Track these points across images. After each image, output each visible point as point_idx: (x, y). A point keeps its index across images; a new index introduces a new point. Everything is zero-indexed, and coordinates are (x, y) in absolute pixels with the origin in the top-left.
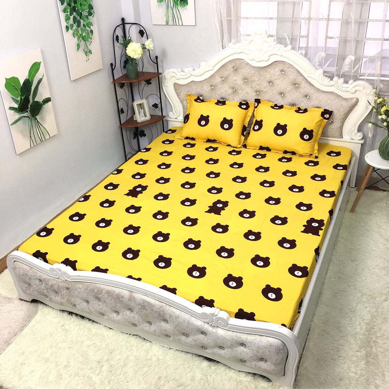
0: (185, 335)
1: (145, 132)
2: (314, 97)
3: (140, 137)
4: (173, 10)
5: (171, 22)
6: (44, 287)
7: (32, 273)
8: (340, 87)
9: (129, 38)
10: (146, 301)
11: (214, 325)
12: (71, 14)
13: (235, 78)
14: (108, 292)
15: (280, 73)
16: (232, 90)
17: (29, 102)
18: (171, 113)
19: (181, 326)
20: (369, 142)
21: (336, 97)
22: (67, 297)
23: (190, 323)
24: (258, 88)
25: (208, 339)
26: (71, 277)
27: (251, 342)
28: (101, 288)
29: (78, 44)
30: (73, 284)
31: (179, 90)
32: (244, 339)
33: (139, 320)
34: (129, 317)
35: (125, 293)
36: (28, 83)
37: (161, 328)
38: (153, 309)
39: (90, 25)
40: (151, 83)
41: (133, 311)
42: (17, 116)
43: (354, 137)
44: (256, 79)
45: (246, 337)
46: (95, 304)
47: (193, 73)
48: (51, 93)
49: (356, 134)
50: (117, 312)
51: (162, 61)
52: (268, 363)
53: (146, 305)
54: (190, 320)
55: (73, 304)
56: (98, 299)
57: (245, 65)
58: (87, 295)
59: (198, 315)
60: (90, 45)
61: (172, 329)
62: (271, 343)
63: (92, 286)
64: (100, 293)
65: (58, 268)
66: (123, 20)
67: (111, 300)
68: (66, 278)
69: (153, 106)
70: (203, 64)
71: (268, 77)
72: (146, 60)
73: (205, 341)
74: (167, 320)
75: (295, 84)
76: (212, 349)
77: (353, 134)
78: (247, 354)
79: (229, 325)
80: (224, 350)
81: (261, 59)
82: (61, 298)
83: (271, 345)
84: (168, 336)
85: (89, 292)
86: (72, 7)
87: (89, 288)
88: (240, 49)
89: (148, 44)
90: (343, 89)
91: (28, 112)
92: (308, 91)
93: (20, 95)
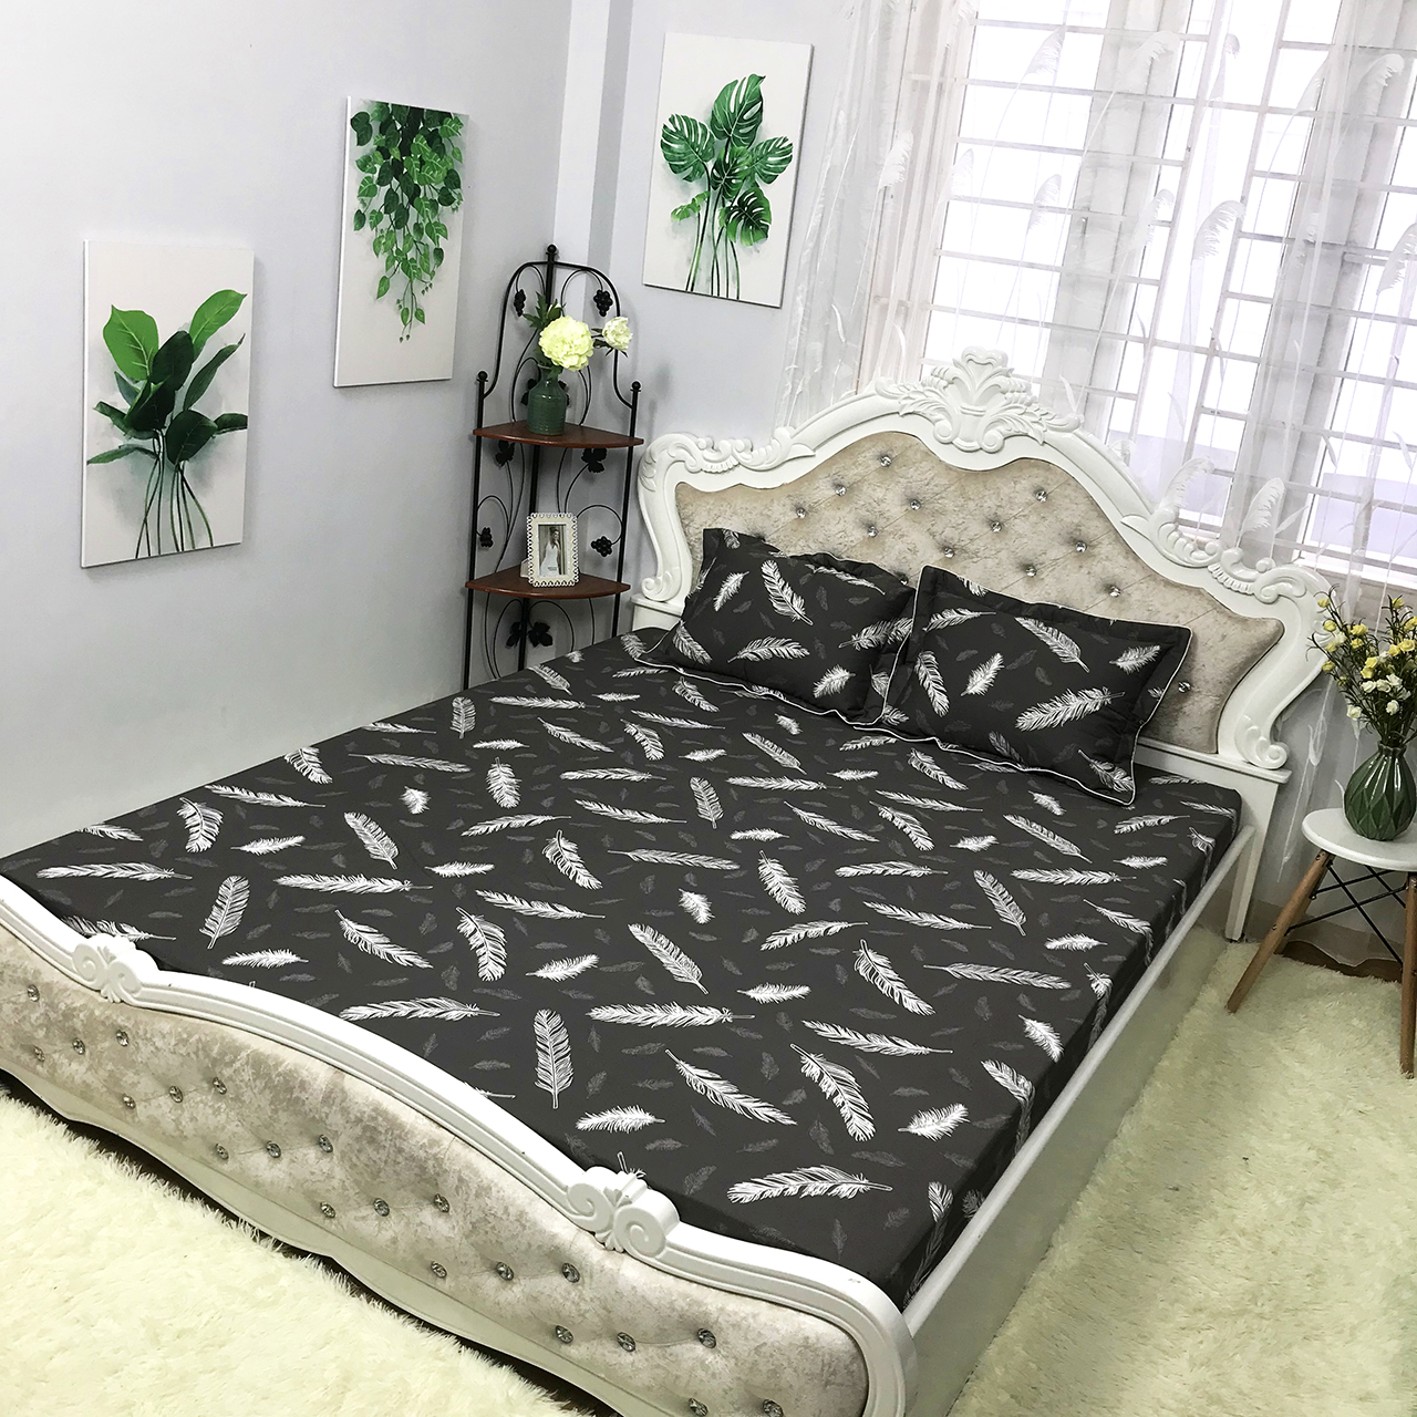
0: (501, 1273)
1: (553, 632)
2: (1136, 596)
3: (529, 645)
4: (715, 248)
5: (702, 286)
6: (42, 1014)
7: (12, 954)
8: (1225, 576)
9: (558, 305)
10: (384, 1114)
11: (612, 1242)
12: (381, 182)
13: (879, 494)
14: (258, 1063)
15: (1031, 498)
16: (865, 534)
17: (171, 407)
18: (652, 581)
19: (493, 1228)
20: (1305, 782)
21: (1210, 608)
22: (110, 1067)
23: (527, 1221)
24: (952, 539)
25: (581, 1297)
26: (143, 989)
27: (736, 1326)
28: (235, 1040)
29: (384, 278)
30: (143, 1016)
31: (690, 507)
32: (712, 1308)
33: (344, 1188)
34: (313, 1173)
35: (319, 1074)
36: (182, 348)
37: (419, 1229)
38: (405, 1146)
39: (438, 231)
40: (600, 469)
41: (331, 1151)
42: (118, 439)
43: (1255, 752)
44: (950, 506)
45: (719, 1304)
46: (201, 1105)
47: (745, 457)
48: (253, 399)
49: (1263, 747)
50: (274, 1150)
51: (653, 407)
53: (380, 1129)
54: (527, 1210)
55: (127, 1099)
56: (217, 1085)
57: (919, 456)
58: (182, 1065)
59: (564, 1193)
60: (423, 292)
61: (458, 1238)
62: (807, 1338)
63: (207, 1032)
64: (227, 1059)
65: (105, 948)
66: (552, 251)
67: (261, 1092)
68: (126, 990)
69: (593, 544)
70: (784, 432)
71: (990, 503)
72: (601, 389)
73: (569, 1303)
74: (445, 1201)
75: (1077, 542)
76: (587, 1345)
77: (1255, 745)
78: (714, 1375)
79: (668, 1249)
80: (633, 1353)
81: (975, 445)
82: (88, 1070)
83: (807, 1346)
84: (437, 1270)
85: (193, 1056)
86: (390, 160)
87: (196, 1037)
88: (912, 401)
89: (614, 328)
90: (1237, 583)
91: (158, 440)
92: (1117, 571)
93: (147, 378)
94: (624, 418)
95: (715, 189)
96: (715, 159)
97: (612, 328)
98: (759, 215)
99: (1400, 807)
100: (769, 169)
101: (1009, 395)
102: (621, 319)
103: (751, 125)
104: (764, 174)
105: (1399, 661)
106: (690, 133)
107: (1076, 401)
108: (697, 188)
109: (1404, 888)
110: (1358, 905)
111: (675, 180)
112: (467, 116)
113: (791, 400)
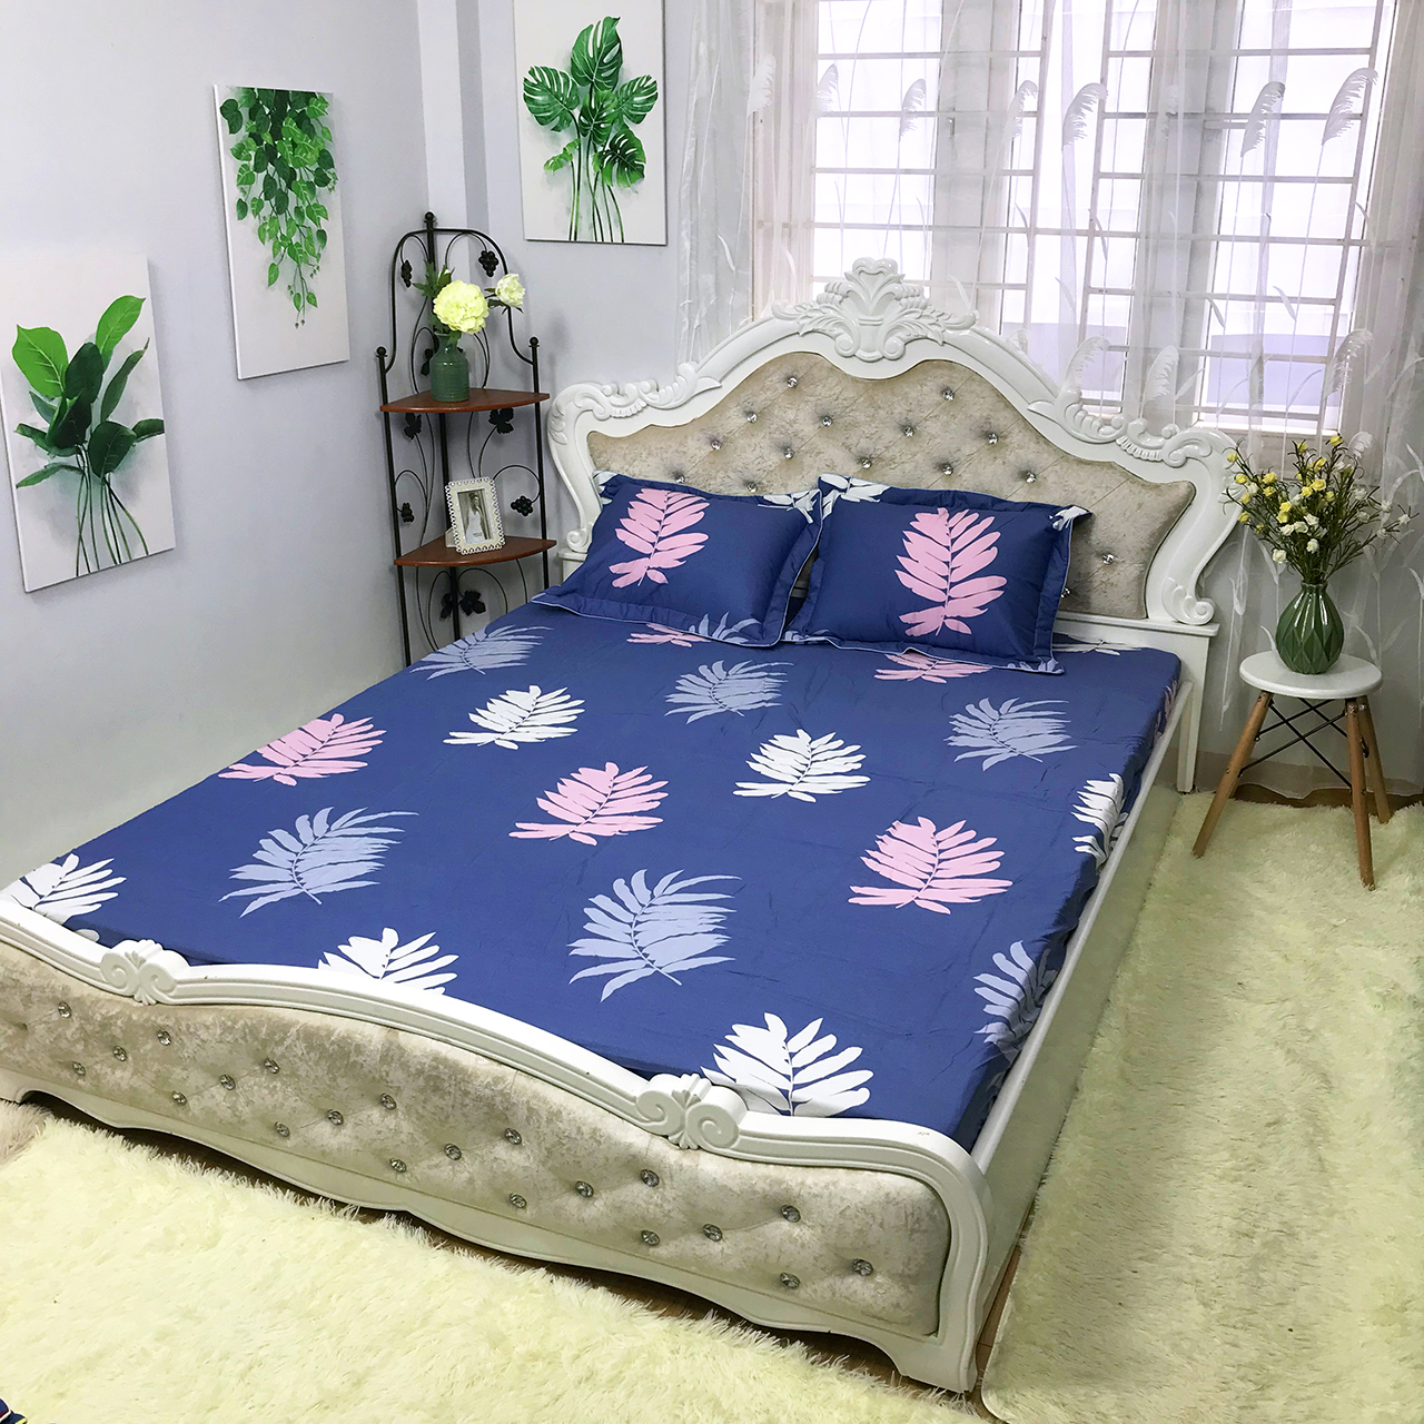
0: (580, 1191)
1: (484, 599)
2: (1052, 478)
3: (462, 615)
4: (593, 195)
5: (585, 234)
6: (77, 1029)
7: (37, 976)
8: (1134, 447)
9: (445, 273)
10: (445, 1062)
11: (686, 1142)
12: (258, 168)
13: (791, 415)
14: (310, 1037)
15: (938, 398)
16: (783, 457)
17: (88, 421)
18: (576, 534)
19: (569, 1149)
20: (1234, 633)
21: (1123, 480)
22: (156, 1067)
23: (601, 1136)
24: (868, 449)
25: (664, 1198)
26: (179, 986)
27: (818, 1196)
28: (283, 1019)
29: (273, 264)
30: (182, 1012)
31: (605, 455)
32: (792, 1184)
33: (413, 1140)
34: (380, 1132)
35: (372, 1035)
36: (90, 361)
37: (495, 1165)
38: (470, 1088)
39: (318, 213)
40: (510, 429)
41: (395, 1107)
42: (43, 459)
43: (1183, 610)
44: (862, 418)
45: (800, 1180)
46: (256, 1088)
47: (652, 398)
48: (166, 402)
49: (1190, 605)
50: (336, 1118)
51: (552, 361)
52: (879, 1279)
53: (443, 1076)
54: (599, 1126)
55: (176, 1096)
56: (270, 1065)
57: (824, 373)
58: (231, 1052)
59: (633, 1104)
60: (312, 275)
61: (534, 1166)
62: (888, 1194)
63: (252, 1016)
64: (277, 1038)
65: (133, 954)
66: (429, 218)
67: (317, 1063)
68: (160, 990)
69: (514, 506)
70: (687, 368)
71: (900, 410)
72: (499, 347)
73: (652, 1207)
74: (516, 1134)
75: (988, 435)
76: (675, 1242)
77: (1182, 604)
78: (803, 1246)
79: (741, 1137)
80: (721, 1241)
81: (877, 354)
82: (133, 1075)
83: (889, 1200)
84: (516, 1201)
85: (240, 1041)
86: (263, 146)
87: (242, 1022)
88: (810, 320)
89: (507, 287)
90: (1146, 452)
91: (81, 455)
92: (1031, 456)
93: (62, 394)
94: (524, 376)
95: (585, 135)
96: (581, 106)
97: (506, 286)
98: (633, 156)
99: (1329, 642)
100: (636, 110)
101: (903, 301)
102: (511, 276)
103: (612, 67)
104: (632, 115)
105: (1312, 503)
106: (552, 83)
107: (969, 297)
108: (566, 137)
109: (1343, 715)
110: (1302, 738)
111: (544, 132)
112: (331, 95)
113: (690, 335)
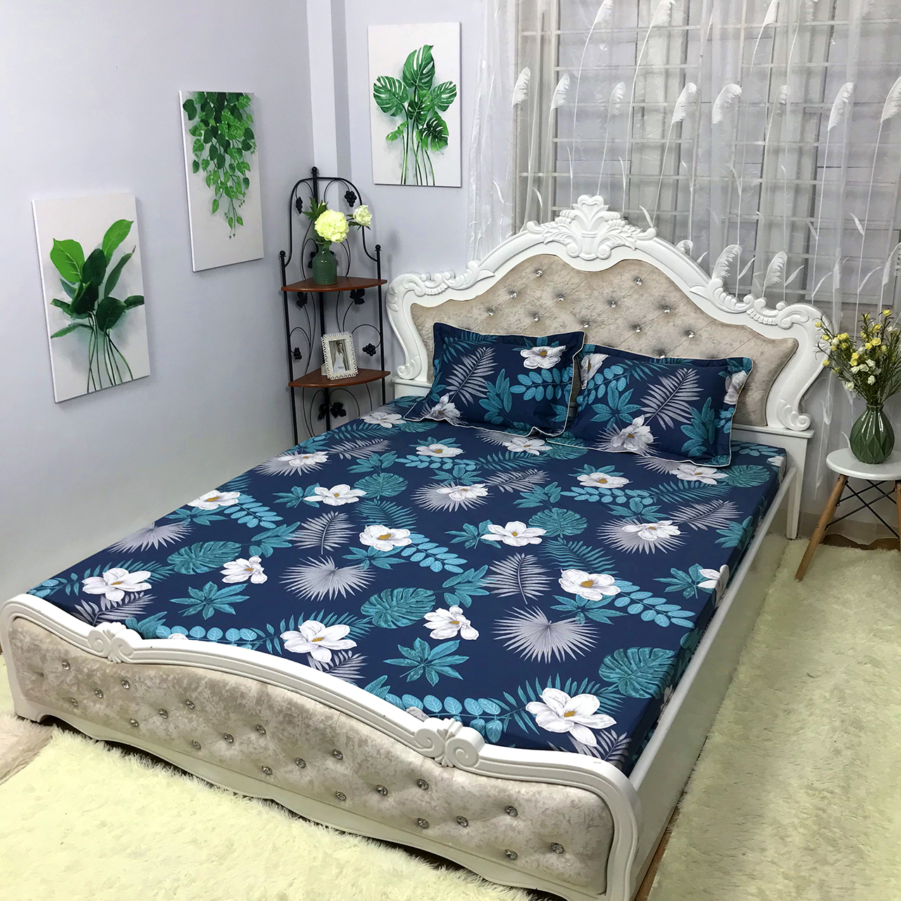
0: (379, 791)
1: (345, 407)
2: (705, 335)
3: (332, 417)
4: (416, 156)
5: (411, 180)
6: (73, 677)
7: (50, 643)
8: (758, 315)
9: (324, 204)
10: (296, 705)
11: (446, 762)
12: (206, 141)
13: (538, 294)
14: (213, 686)
15: (632, 284)
16: (533, 320)
17: (97, 297)
18: (403, 367)
19: (372, 764)
20: (823, 436)
21: (751, 337)
22: (120, 703)
23: (392, 757)
24: (587, 316)
25: (431, 798)
26: (135, 652)
27: (528, 800)
28: (196, 675)
29: (215, 200)
30: (136, 668)
31: (421, 318)
32: (512, 792)
33: (277, 755)
34: (255, 749)
35: (252, 687)
36: (98, 259)
37: (326, 772)
38: (311, 723)
39: (244, 167)
40: (363, 302)
41: (265, 733)
42: (68, 321)
43: (790, 421)
44: (583, 296)
45: (517, 790)
46: (180, 718)
47: (451, 282)
48: (146, 285)
49: (795, 417)
50: (229, 738)
51: (390, 260)
52: (568, 856)
53: (294, 714)
54: (391, 750)
55: (133, 721)
56: (189, 704)
57: (559, 267)
58: (165, 694)
59: (412, 736)
61: (351, 774)
62: (573, 801)
63: (179, 672)
64: (193, 687)
65: (108, 631)
66: (315, 170)
67: (217, 703)
68: (124, 654)
69: (364, 350)
70: (473, 264)
71: (607, 291)
72: (356, 252)
73: (424, 803)
74: (340, 753)
75: (664, 307)
76: (439, 827)
77: (790, 417)
78: (519, 832)
79: (480, 760)
80: (468, 827)
81: (593, 256)
82: (107, 707)
83: (574, 805)
84: (340, 796)
85: (171, 687)
86: (210, 127)
87: (172, 676)
88: (551, 234)
89: (360, 213)
90: (766, 319)
91: (92, 318)
92: (692, 322)
93: (80, 280)
94: (372, 269)
95: (411, 119)
96: (409, 101)
97: (359, 213)
98: (441, 131)
99: (884, 443)
100: (443, 102)
101: (610, 222)
102: (364, 206)
103: (428, 76)
104: (440, 106)
105: (873, 352)
106: (391, 86)
107: (652, 221)
108: (399, 120)
109: (894, 490)
110: (867, 505)
111: (386, 116)
112: (253, 94)
113: (475, 244)
